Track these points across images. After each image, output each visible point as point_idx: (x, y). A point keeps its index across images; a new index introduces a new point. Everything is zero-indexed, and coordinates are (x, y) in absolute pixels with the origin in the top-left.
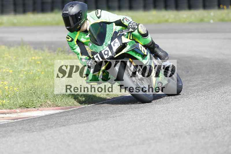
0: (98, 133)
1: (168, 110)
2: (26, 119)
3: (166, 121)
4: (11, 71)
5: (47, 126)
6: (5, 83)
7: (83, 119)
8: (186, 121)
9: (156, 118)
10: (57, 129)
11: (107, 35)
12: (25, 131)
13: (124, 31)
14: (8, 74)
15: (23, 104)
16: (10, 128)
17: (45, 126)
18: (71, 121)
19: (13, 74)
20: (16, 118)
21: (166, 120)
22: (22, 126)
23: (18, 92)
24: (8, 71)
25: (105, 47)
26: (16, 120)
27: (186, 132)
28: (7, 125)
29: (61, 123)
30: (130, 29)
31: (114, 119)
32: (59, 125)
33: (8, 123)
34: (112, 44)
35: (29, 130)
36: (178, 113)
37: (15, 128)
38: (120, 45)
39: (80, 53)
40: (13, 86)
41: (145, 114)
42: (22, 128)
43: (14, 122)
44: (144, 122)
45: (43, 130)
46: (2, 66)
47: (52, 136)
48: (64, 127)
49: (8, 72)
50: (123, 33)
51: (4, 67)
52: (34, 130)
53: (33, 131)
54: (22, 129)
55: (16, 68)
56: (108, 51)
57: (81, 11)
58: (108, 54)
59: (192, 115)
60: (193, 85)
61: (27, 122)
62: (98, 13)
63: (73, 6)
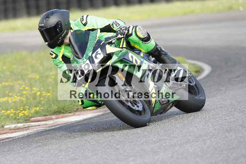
11: (88, 45)
12: (66, 137)
13: (111, 38)
20: (53, 125)
25: (85, 60)
30: (118, 35)
33: (45, 131)
38: (103, 57)
62: (83, 20)
63: (49, 16)
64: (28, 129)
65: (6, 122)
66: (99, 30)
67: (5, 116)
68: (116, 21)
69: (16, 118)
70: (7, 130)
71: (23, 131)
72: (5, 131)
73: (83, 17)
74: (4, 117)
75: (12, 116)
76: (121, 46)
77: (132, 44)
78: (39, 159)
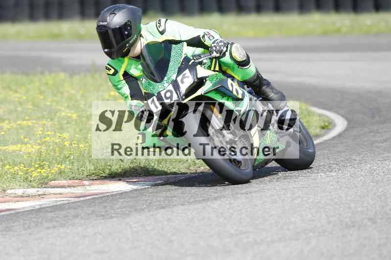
0: (221, 220)
1: (339, 181)
2: (98, 196)
3: (336, 200)
4: (75, 116)
5: (134, 208)
6: (65, 135)
7: (196, 196)
8: (370, 201)
9: (319, 195)
10: (151, 213)
11: (171, 64)
12: (97, 216)
13: (202, 56)
14: (69, 121)
15: (94, 172)
16: (72, 212)
17: (131, 208)
18: (176, 200)
19: (78, 121)
20: (82, 195)
21: (335, 198)
22: (93, 208)
23: (86, 151)
24: (69, 115)
25: (166, 85)
26: (82, 199)
27: (369, 219)
28: (67, 207)
29: (158, 203)
30: (213, 53)
31: (247, 196)
32: (155, 207)
33: (68, 203)
34: (179, 79)
35: (103, 216)
36: (356, 187)
37: (81, 212)
38: (192, 82)
39: (129, 96)
40: (79, 141)
41: (301, 189)
42: (93, 211)
43: (79, 202)
44: (299, 201)
45: (128, 215)
46: (60, 108)
47: (142, 225)
48: (163, 210)
49: (70, 117)
50: (201, 60)
51: (63, 109)
52: (113, 215)
53: (112, 217)
54: (92, 213)
55: (83, 110)
56: (171, 92)
57: (129, 21)
58: (171, 98)
59: (380, 190)
60: (383, 139)
61: (100, 201)
62: (160, 25)
63: (115, 12)
69: (27, 179)
70: (10, 197)
72: (6, 198)
73: (160, 21)
77: (223, 68)
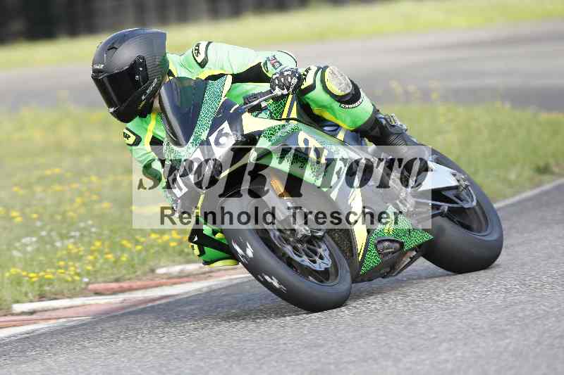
11: (202, 114)
13: (259, 96)
38: (234, 142)
50: (254, 103)
62: (198, 52)
63: (115, 46)
64: (210, 276)
65: (160, 260)
66: (230, 79)
67: (159, 245)
68: (274, 56)
69: (183, 251)
70: (163, 279)
71: (199, 280)
72: (157, 281)
73: (198, 46)
74: (156, 249)
75: (174, 247)
76: (284, 116)
77: (316, 111)
78: (235, 344)
